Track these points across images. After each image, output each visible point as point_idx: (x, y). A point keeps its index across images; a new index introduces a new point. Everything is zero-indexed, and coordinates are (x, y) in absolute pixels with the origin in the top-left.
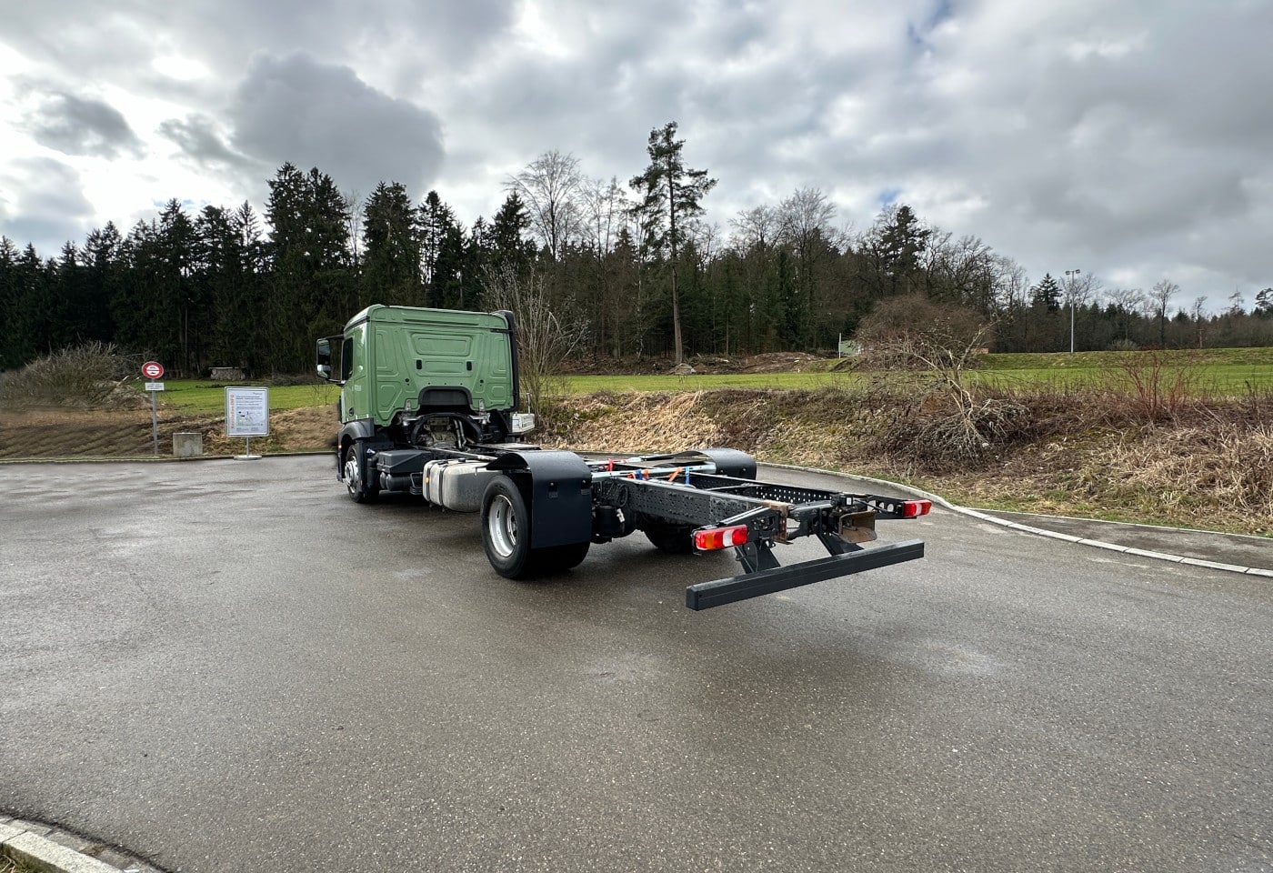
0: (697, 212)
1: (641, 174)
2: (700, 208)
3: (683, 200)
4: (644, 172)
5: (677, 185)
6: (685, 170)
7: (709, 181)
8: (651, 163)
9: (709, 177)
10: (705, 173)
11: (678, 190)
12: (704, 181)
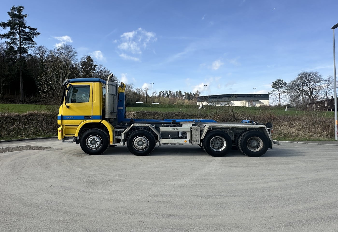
1: (6, 22)
2: (34, 42)
3: (25, 37)
4: (8, 22)
5: (24, 31)
6: (27, 25)
7: (37, 33)
8: (10, 19)
9: (37, 31)
10: (36, 29)
11: (23, 33)
12: (35, 32)
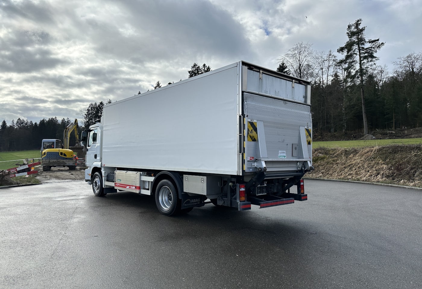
0: (374, 59)
2: (376, 57)
3: (366, 54)
4: (345, 45)
5: (363, 48)
7: (380, 44)
9: (380, 42)
10: (378, 40)
11: (363, 50)
12: (377, 44)
